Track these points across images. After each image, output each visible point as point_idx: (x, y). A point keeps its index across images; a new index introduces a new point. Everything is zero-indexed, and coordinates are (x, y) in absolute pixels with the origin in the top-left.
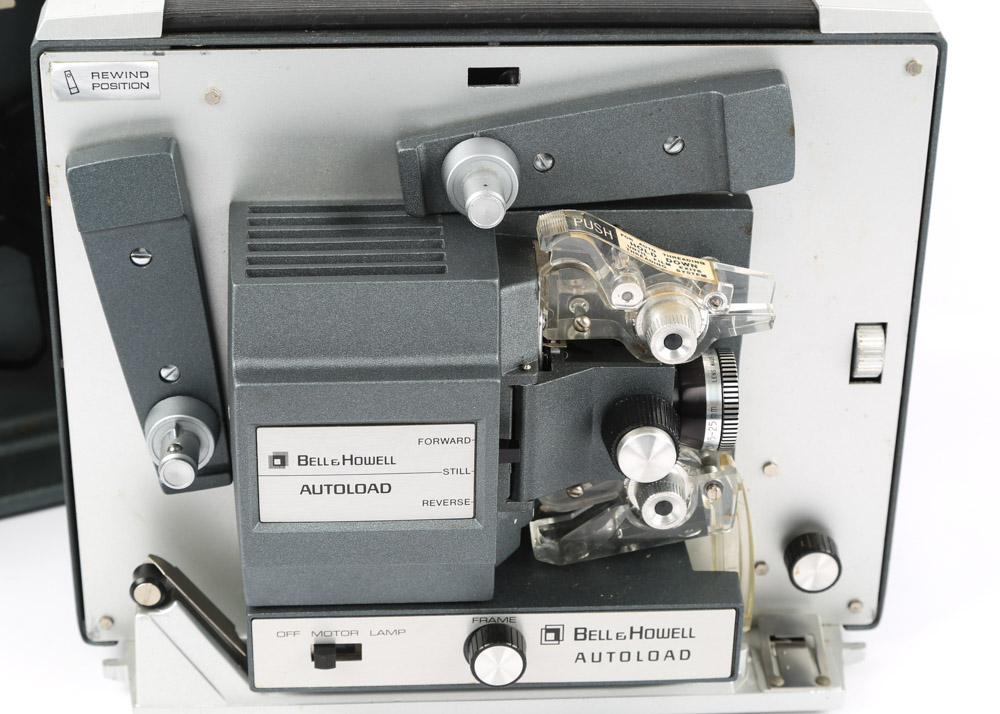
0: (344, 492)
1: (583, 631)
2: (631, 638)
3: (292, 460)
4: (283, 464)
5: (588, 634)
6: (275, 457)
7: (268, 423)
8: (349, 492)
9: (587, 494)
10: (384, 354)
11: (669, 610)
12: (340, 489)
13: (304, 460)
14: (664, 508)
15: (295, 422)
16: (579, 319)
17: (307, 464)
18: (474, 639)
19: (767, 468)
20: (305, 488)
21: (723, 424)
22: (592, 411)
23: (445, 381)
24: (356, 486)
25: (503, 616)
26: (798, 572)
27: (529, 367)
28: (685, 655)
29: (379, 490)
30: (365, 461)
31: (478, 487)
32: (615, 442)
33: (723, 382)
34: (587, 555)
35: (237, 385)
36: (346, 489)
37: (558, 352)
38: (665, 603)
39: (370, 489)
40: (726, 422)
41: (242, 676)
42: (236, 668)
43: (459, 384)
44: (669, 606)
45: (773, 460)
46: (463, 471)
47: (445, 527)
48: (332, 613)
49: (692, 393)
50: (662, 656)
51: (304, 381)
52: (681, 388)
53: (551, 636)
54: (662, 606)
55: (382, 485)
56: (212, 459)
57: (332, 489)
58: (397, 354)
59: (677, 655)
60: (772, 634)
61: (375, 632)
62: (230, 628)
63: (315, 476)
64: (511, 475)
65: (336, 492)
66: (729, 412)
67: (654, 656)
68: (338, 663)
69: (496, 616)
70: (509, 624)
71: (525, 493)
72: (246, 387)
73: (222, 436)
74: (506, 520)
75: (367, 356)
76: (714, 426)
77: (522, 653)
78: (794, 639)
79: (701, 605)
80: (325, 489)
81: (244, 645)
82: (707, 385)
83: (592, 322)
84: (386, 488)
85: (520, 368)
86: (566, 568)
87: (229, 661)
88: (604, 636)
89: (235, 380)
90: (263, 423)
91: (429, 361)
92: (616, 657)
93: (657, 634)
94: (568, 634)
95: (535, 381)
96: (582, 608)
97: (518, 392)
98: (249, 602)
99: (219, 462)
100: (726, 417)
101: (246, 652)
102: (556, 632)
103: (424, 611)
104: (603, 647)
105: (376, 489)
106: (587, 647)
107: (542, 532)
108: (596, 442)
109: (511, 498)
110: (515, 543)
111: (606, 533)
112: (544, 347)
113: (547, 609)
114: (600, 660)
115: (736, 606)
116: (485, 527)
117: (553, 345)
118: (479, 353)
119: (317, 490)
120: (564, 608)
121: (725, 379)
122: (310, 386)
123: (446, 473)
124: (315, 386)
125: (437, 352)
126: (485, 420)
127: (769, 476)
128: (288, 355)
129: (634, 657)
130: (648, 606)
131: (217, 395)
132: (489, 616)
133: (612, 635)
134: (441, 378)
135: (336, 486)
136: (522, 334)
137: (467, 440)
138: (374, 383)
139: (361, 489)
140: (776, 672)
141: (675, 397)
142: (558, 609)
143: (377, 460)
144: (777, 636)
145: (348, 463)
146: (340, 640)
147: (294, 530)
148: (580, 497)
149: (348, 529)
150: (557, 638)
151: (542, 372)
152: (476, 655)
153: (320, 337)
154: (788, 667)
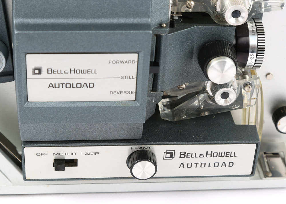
0: (70, 87)
1: (184, 153)
2: (206, 157)
3: (44, 71)
4: (40, 73)
5: (186, 154)
6: (35, 69)
7: (32, 52)
8: (73, 87)
9: (187, 87)
10: (92, 16)
11: (225, 144)
12: (68, 86)
13: (50, 71)
14: (225, 96)
15: (46, 52)
16: (189, 2)
17: (52, 73)
18: (132, 157)
19: (268, 76)
20: (51, 85)
21: (257, 55)
22: (193, 48)
23: (124, 32)
24: (77, 84)
25: (146, 146)
26: (280, 124)
27: (165, 25)
28: (231, 164)
29: (88, 86)
30: (81, 72)
31: (138, 85)
32: (206, 63)
33: (257, 35)
34: (185, 117)
35: (16, 32)
36: (71, 86)
37: (177, 18)
38: (224, 141)
39: (84, 86)
40: (258, 55)
41: (20, 172)
42: (17, 168)
43: (130, 33)
44: (226, 142)
45: (271, 72)
46: (131, 77)
47: (121, 105)
48: (63, 145)
49: (243, 40)
50: (220, 165)
51: (51, 31)
52: (237, 38)
53: (169, 156)
54: (222, 142)
55: (90, 84)
56: (4, 69)
57: (64, 85)
58: (99, 17)
59: (227, 164)
60: (265, 151)
61: (84, 154)
62: (14, 149)
63: (56, 79)
64: (153, 79)
65: (66, 87)
66: (260, 50)
67: (216, 165)
68: (66, 168)
69: (142, 146)
70: (149, 150)
71: (159, 88)
72: (21, 33)
73: (10, 57)
74: (149, 101)
75: (84, 18)
76: (252, 56)
77: (155, 164)
78: (274, 154)
79: (240, 142)
80: (61, 85)
81: (20, 157)
82: (250, 36)
83: (195, 4)
84: (92, 85)
85: (160, 25)
86: (175, 123)
87: (14, 165)
88: (194, 156)
89: (15, 29)
90: (29, 52)
91: (115, 21)
92: (199, 165)
93: (219, 155)
94: (177, 155)
95: (167, 33)
96: (184, 143)
97: (158, 38)
98: (22, 139)
99: (8, 70)
100: (258, 52)
101: (21, 161)
102: (171, 154)
103: (108, 144)
104: (193, 161)
105: (87, 86)
106: (185, 161)
107: (164, 106)
108: (195, 64)
109: (152, 90)
110: (153, 111)
111: (194, 106)
112: (171, 16)
113: (168, 143)
114: (191, 167)
115: (257, 142)
116: (141, 105)
117: (175, 15)
118: (140, 17)
119: (57, 86)
120: (175, 143)
121: (258, 34)
122: (54, 33)
123: (122, 77)
124: (56, 33)
125: (119, 17)
126: (143, 52)
127: (269, 80)
128: (43, 17)
129: (207, 165)
130: (216, 142)
131: (7, 37)
132: (139, 146)
133: (198, 155)
134: (122, 30)
135: (66, 84)
136: (162, 8)
137: (134, 62)
138: (87, 32)
139: (79, 86)
140: (268, 170)
141: (234, 42)
142: (173, 143)
143: (88, 71)
144: (267, 152)
145: (73, 72)
146: (67, 157)
147: (45, 106)
148: (184, 89)
149: (72, 106)
150: (171, 157)
151: (170, 28)
152: (133, 165)
153: (59, 8)
154: (273, 167)
